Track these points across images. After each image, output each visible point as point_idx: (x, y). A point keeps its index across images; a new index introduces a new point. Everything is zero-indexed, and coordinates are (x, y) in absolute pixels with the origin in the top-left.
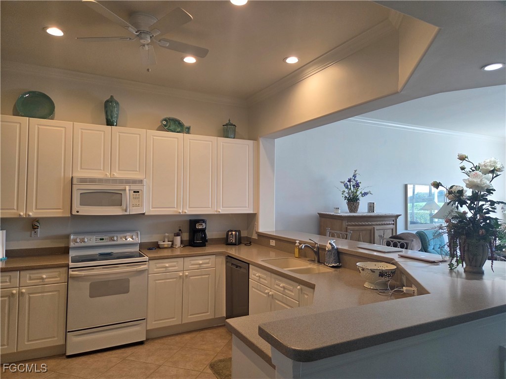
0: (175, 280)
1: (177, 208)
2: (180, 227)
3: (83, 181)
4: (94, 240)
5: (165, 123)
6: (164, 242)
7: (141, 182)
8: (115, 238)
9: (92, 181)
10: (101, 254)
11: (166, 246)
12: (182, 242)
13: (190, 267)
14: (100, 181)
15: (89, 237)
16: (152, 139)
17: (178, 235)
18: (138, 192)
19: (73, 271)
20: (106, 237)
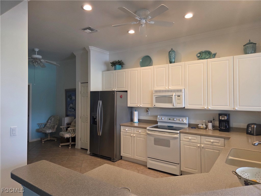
0: (196, 148)
1: (204, 105)
2: (214, 117)
3: (156, 91)
4: (166, 119)
5: (199, 55)
6: (202, 125)
7: (181, 91)
8: (175, 119)
9: (160, 91)
10: (169, 126)
11: (201, 127)
12: (214, 127)
13: (205, 142)
14: (163, 91)
15: (165, 117)
16: (188, 66)
17: (211, 122)
18: (180, 96)
19: (148, 131)
20: (172, 118)
